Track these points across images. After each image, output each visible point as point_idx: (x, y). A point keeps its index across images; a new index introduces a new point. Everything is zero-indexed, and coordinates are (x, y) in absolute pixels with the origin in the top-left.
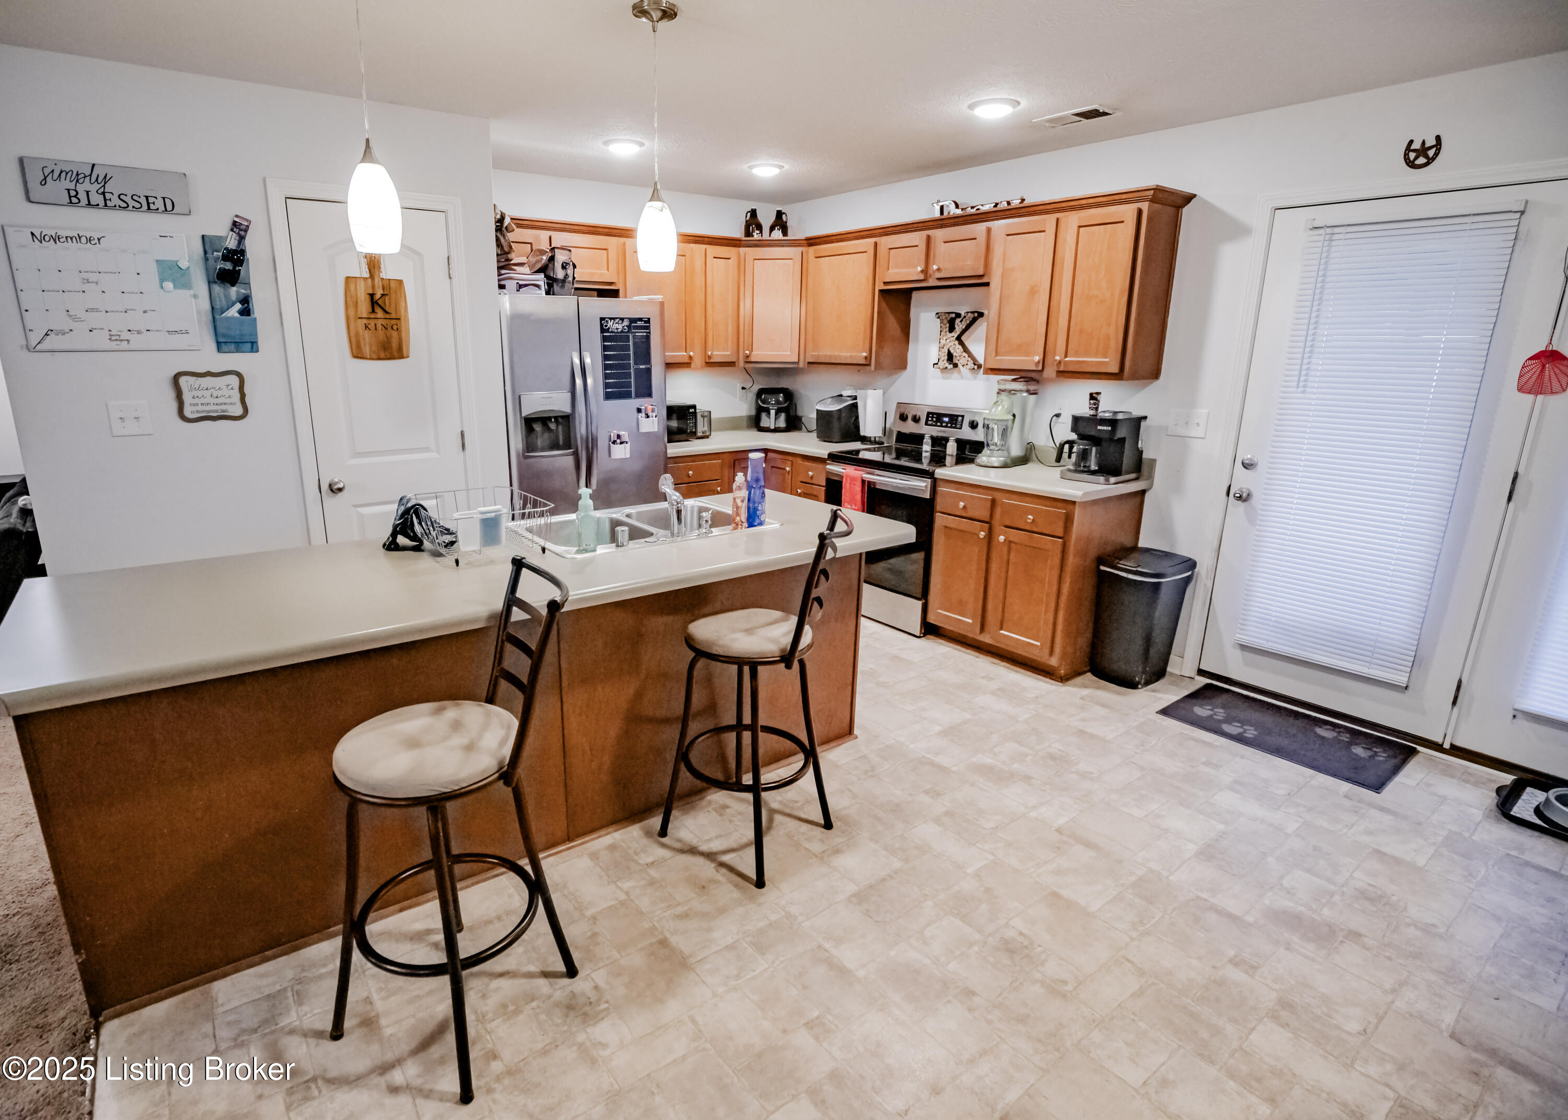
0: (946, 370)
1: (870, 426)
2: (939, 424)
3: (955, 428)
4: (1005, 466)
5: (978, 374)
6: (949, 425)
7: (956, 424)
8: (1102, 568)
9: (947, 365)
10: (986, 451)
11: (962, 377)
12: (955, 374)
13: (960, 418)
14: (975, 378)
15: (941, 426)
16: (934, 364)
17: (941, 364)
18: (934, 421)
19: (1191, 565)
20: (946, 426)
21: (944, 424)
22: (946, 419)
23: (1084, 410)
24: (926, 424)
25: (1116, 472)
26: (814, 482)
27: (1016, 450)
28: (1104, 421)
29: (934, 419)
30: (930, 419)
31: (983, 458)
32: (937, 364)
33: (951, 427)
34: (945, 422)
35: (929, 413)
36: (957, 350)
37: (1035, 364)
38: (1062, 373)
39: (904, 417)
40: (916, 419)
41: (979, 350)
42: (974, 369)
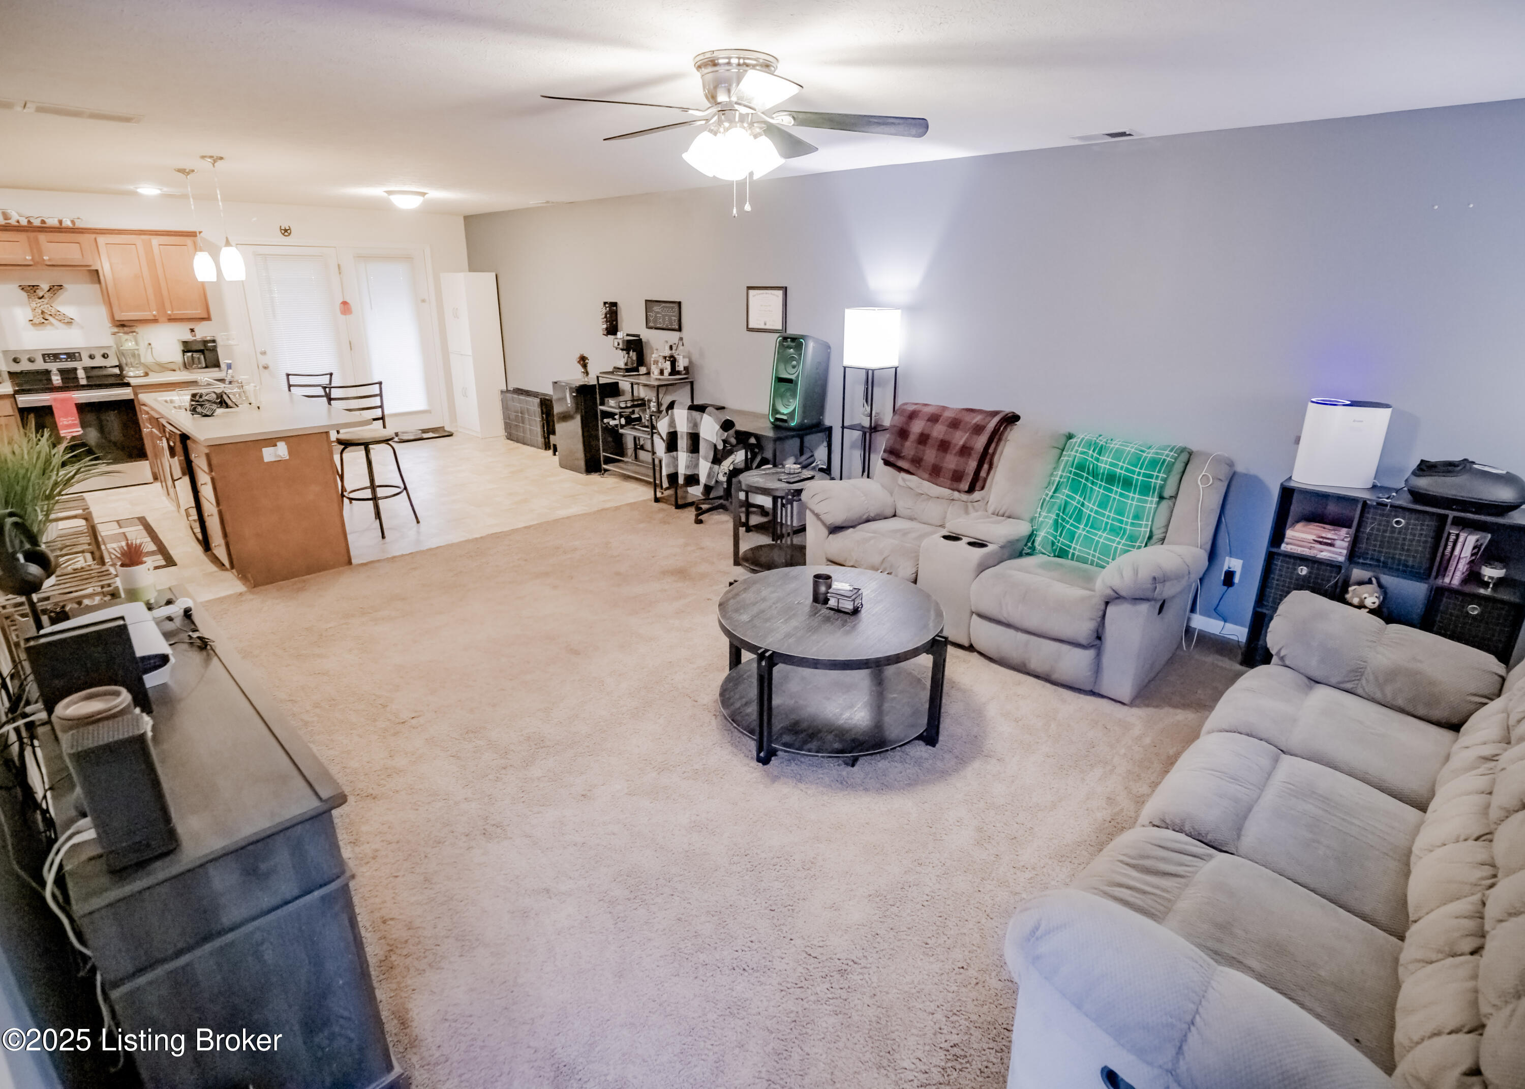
0: (44, 324)
2: (58, 360)
3: (76, 361)
5: (71, 325)
6: (69, 360)
7: (75, 358)
9: (44, 321)
10: (128, 369)
11: (57, 329)
12: (49, 327)
13: (76, 354)
14: (70, 328)
15: (62, 361)
16: (30, 321)
17: (37, 321)
20: (67, 361)
21: (64, 360)
22: (62, 356)
23: (187, 337)
24: (44, 361)
25: (216, 366)
27: (143, 367)
28: (207, 341)
29: (52, 358)
30: (47, 358)
32: (32, 321)
33: (71, 361)
34: (64, 358)
35: (42, 354)
36: (50, 311)
37: (155, 316)
38: (172, 320)
39: (16, 360)
40: (31, 360)
41: (69, 311)
42: (70, 322)
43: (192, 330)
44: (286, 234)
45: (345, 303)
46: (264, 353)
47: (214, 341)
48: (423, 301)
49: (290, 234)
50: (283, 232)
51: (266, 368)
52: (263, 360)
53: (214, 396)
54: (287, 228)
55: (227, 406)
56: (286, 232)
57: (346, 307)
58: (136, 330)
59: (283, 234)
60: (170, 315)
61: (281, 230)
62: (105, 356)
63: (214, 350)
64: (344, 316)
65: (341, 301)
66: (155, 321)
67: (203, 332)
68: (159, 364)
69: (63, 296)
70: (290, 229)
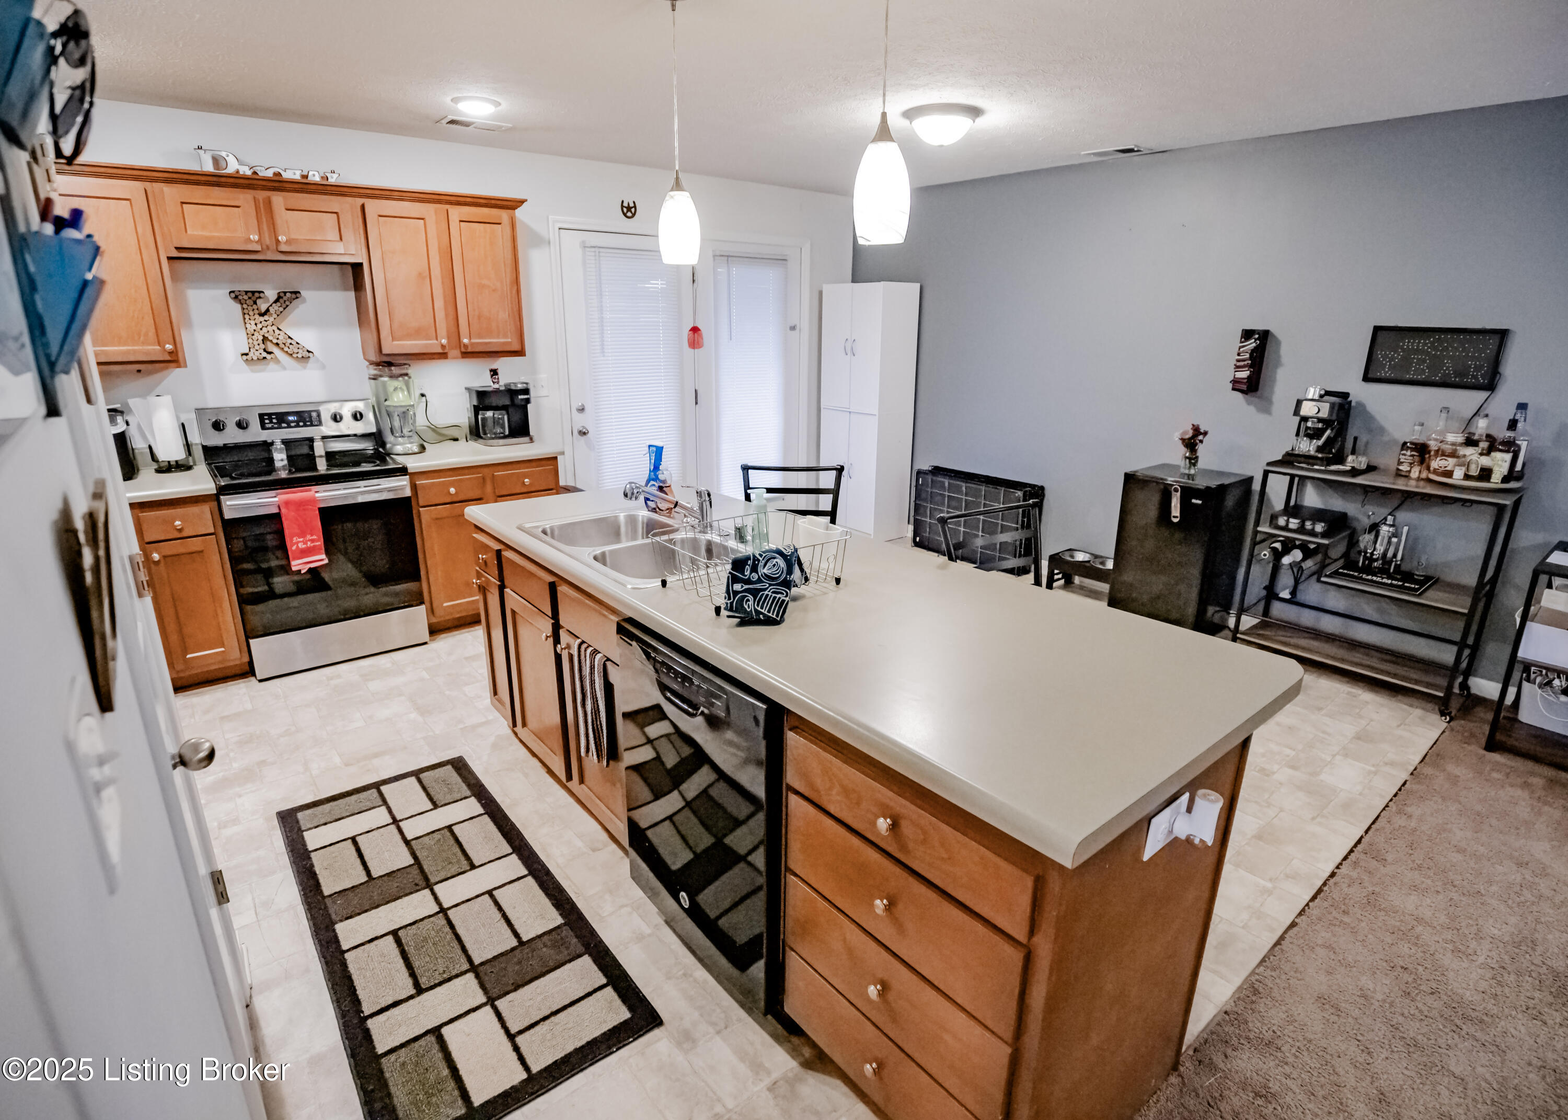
0: (265, 361)
1: (168, 445)
2: (284, 425)
3: (312, 425)
5: (307, 363)
6: (301, 424)
7: (311, 421)
9: (264, 354)
11: (284, 368)
12: (272, 366)
13: (314, 414)
14: (305, 368)
15: (289, 427)
16: (242, 355)
17: (254, 355)
18: (275, 423)
20: (298, 426)
21: (293, 424)
22: (291, 418)
23: (485, 383)
24: (263, 427)
26: (185, 534)
28: (508, 391)
29: (274, 421)
30: (267, 421)
32: (247, 354)
33: (305, 425)
34: (293, 422)
35: (261, 416)
37: (443, 346)
38: (467, 354)
39: (218, 426)
40: (241, 425)
41: (305, 337)
42: (305, 357)
43: (494, 372)
44: (629, 214)
45: (695, 330)
46: (582, 410)
47: (526, 391)
48: (793, 328)
49: (634, 215)
50: (625, 210)
51: (583, 433)
52: (580, 421)
54: (632, 205)
57: (695, 336)
58: (410, 371)
59: (625, 215)
60: (466, 346)
61: (622, 206)
62: (356, 417)
63: (523, 408)
64: (693, 350)
65: (692, 326)
66: (443, 355)
67: (511, 375)
68: (435, 430)
69: (298, 311)
70: (635, 207)
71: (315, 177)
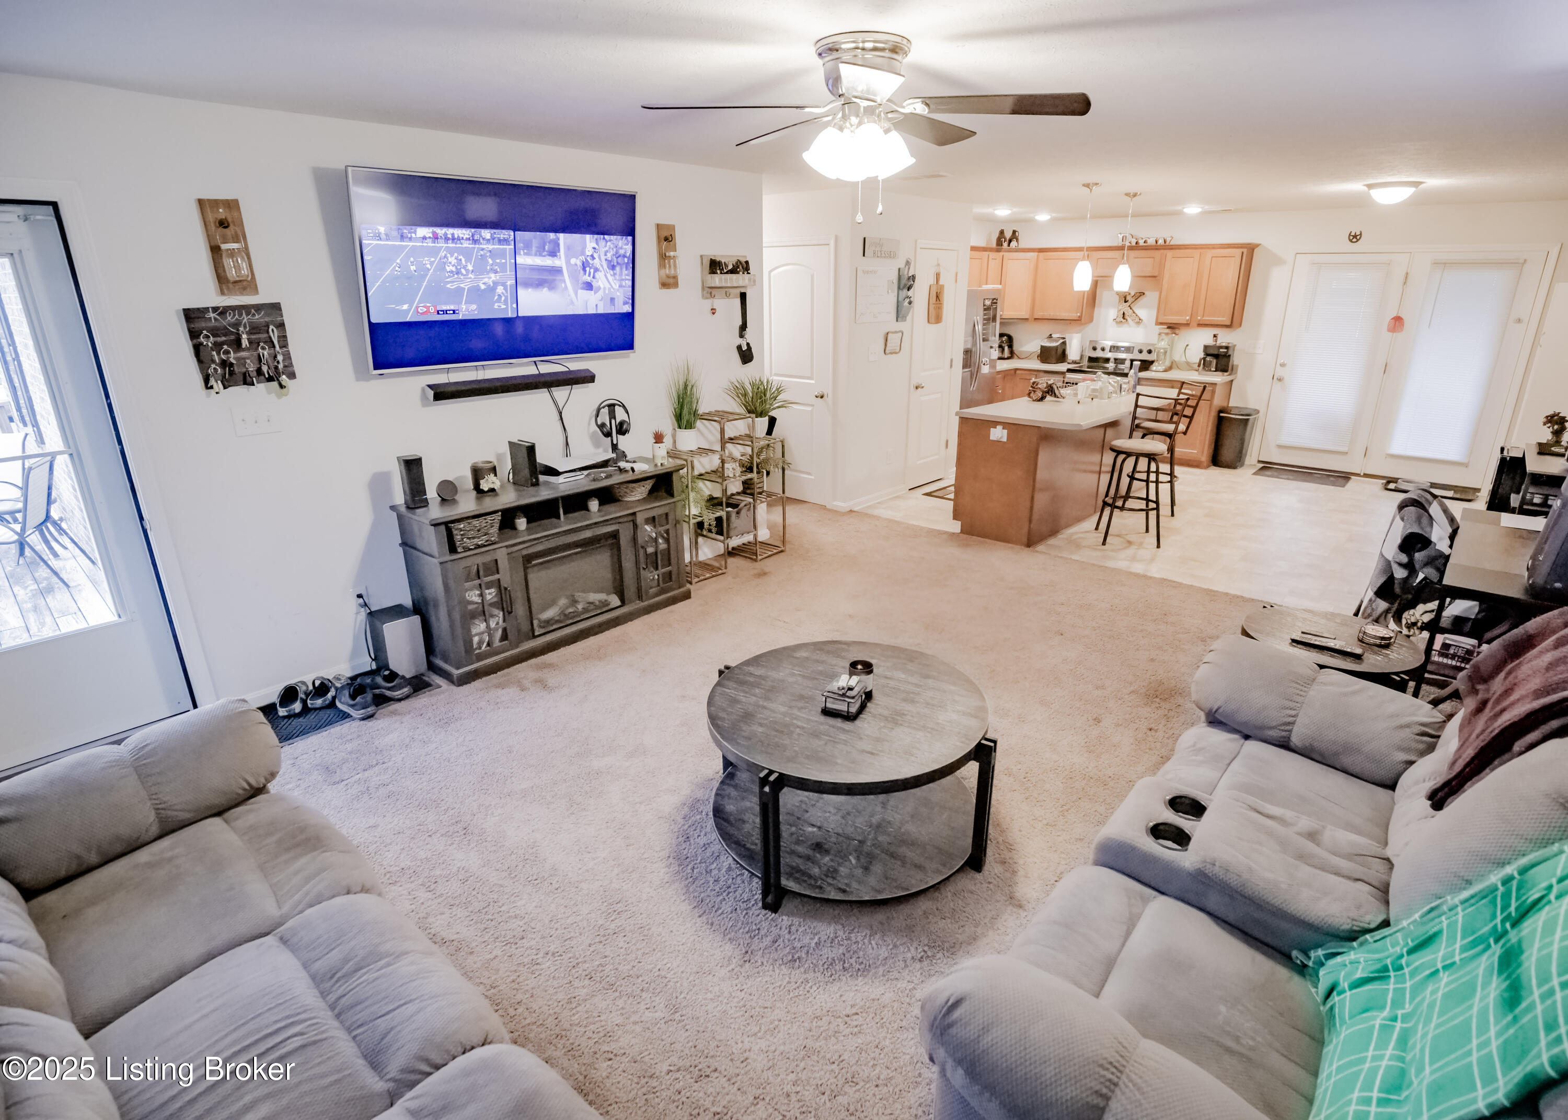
0: (1122, 323)
1: (1073, 353)
2: (1119, 351)
3: (1129, 353)
4: (1165, 371)
5: (1140, 325)
6: (1125, 352)
7: (1130, 351)
8: (1222, 415)
9: (1122, 320)
10: (1155, 364)
11: (1128, 327)
12: (1126, 325)
13: (1131, 348)
14: (1138, 327)
17: (1118, 320)
19: (1257, 412)
23: (1210, 341)
24: (1111, 351)
25: (1226, 371)
27: (1168, 363)
28: (1221, 347)
29: (1116, 349)
30: (1112, 349)
31: (1154, 367)
32: (1115, 319)
34: (1122, 350)
35: (1111, 347)
36: (1128, 312)
37: (1187, 320)
38: (1201, 325)
39: (1094, 349)
40: (1103, 349)
41: (1142, 312)
42: (1139, 321)
43: (1215, 336)
44: (1355, 240)
45: (1398, 318)
46: (1283, 365)
49: (1358, 240)
50: (1351, 237)
51: (1280, 380)
53: (1045, 385)
54: (1358, 234)
55: (1056, 396)
56: (1355, 238)
57: (1398, 322)
58: (1181, 332)
59: (1350, 240)
60: (1200, 321)
61: (1349, 235)
62: (1150, 352)
63: (1229, 356)
64: (1390, 334)
65: (1395, 316)
66: (1187, 325)
67: (1225, 338)
68: (1188, 363)
69: (1143, 300)
70: (1361, 234)
71: (1161, 242)
